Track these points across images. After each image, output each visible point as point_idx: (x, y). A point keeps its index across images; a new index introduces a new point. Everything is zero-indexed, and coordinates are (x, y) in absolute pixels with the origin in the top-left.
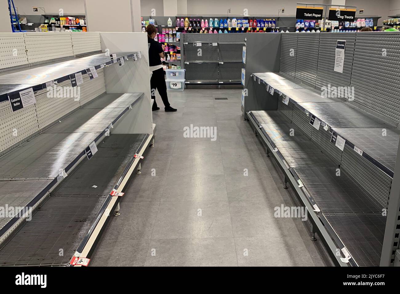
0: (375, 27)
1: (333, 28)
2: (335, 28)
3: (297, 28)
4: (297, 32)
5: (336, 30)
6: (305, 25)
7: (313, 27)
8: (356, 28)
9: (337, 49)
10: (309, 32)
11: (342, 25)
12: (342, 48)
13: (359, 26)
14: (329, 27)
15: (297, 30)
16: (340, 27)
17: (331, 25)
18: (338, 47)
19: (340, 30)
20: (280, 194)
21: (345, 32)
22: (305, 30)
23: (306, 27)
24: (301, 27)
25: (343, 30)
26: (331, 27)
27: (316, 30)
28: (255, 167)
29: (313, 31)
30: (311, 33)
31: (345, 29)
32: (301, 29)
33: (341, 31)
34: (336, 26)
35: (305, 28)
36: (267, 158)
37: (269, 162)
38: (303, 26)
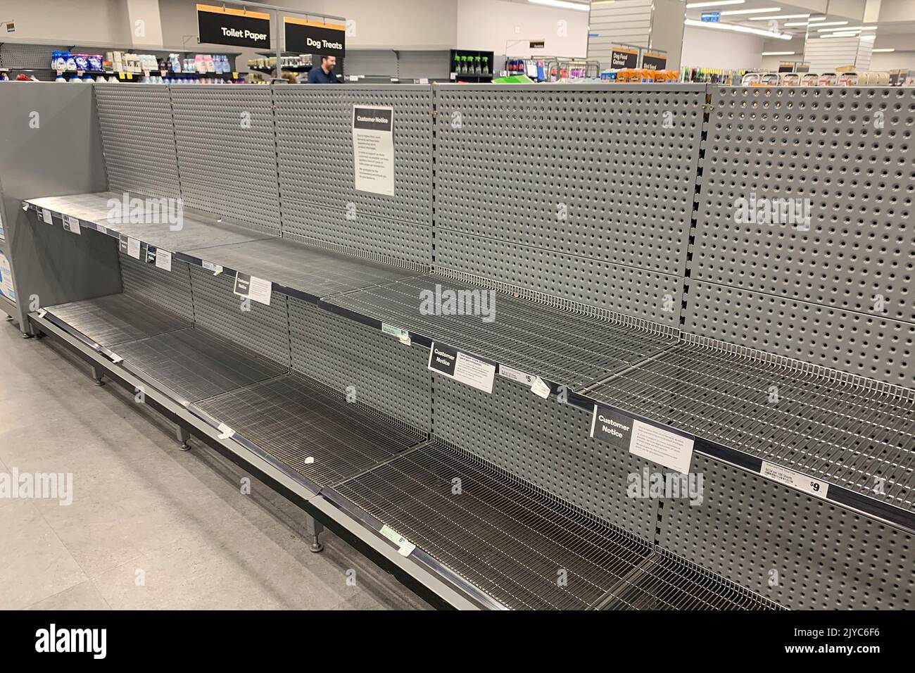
0: (234, 73)
1: (147, 74)
2: (153, 74)
3: (59, 73)
4: (62, 80)
5: (154, 78)
6: (78, 66)
7: (99, 71)
8: (196, 76)
9: (356, 132)
10: (90, 81)
11: (166, 68)
12: (385, 127)
13: (202, 71)
14: (138, 70)
15: (59, 77)
16: (164, 73)
17: (141, 66)
18: (359, 125)
19: (163, 78)
20: (320, 582)
21: (176, 82)
22: (80, 77)
23: (81, 70)
24: (69, 69)
25: (170, 79)
26: (142, 70)
27: (107, 77)
28: (176, 504)
29: (102, 80)
30: (97, 82)
31: (172, 75)
32: (68, 75)
33: (167, 80)
34: (153, 69)
35: (81, 73)
36: (188, 455)
37: (203, 468)
38: (74, 68)
